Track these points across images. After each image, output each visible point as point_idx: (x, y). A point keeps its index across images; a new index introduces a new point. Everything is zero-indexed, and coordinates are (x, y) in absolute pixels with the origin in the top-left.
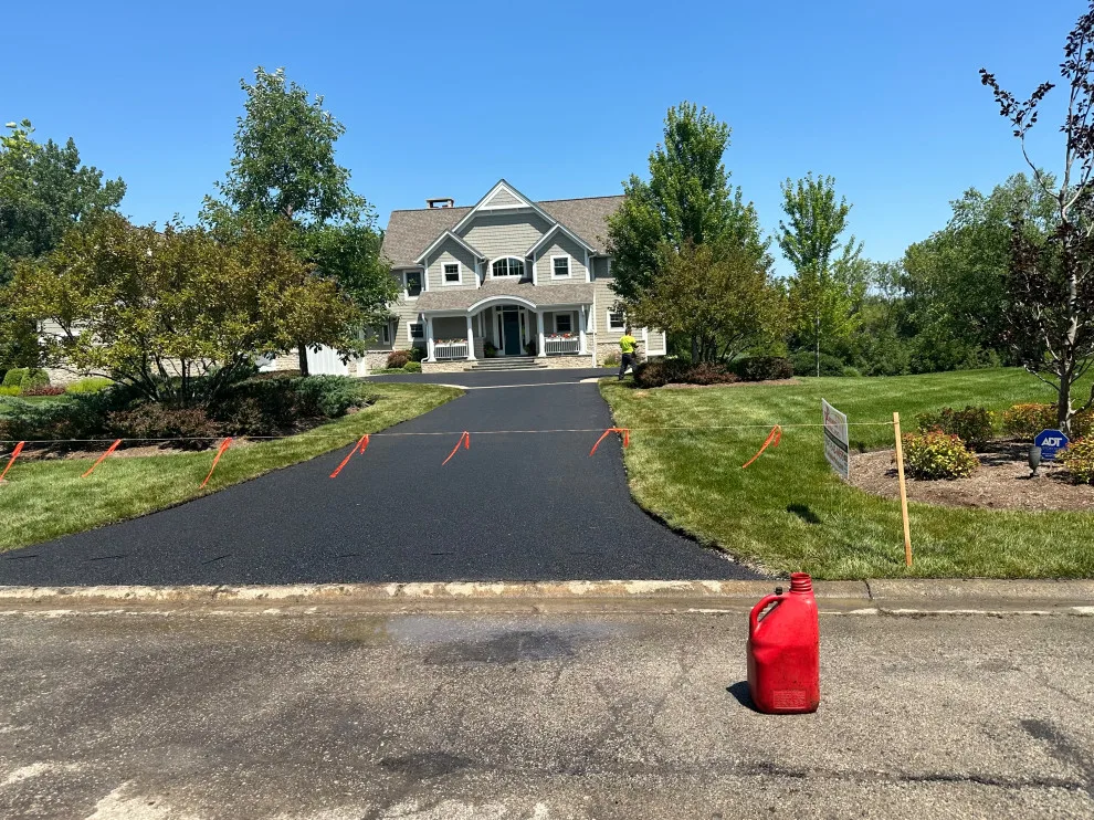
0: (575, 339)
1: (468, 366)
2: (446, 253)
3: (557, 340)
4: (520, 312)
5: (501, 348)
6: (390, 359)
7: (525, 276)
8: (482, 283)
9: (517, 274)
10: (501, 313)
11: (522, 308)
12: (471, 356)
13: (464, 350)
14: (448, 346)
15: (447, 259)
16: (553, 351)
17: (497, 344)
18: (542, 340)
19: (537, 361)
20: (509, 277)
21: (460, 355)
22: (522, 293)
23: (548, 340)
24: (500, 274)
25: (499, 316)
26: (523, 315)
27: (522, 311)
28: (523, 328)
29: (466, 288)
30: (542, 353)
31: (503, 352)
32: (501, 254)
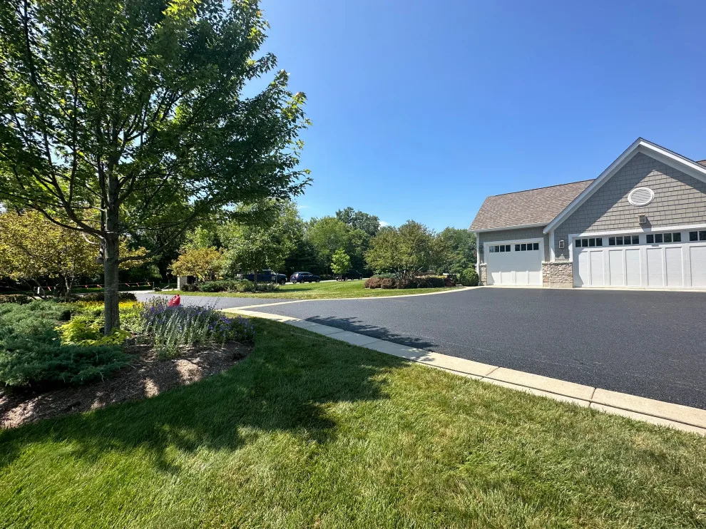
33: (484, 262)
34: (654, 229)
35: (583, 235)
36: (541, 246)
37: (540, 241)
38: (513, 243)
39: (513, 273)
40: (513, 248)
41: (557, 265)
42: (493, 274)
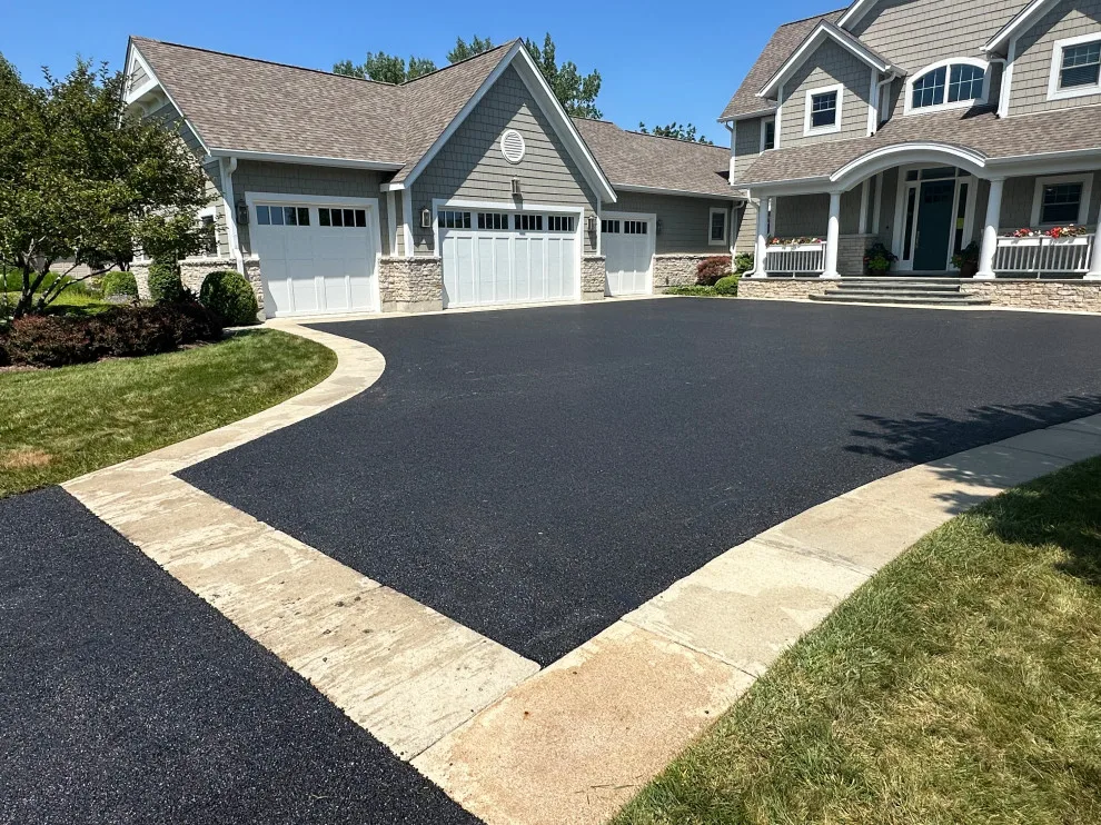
0: (1081, 241)
1: (818, 290)
2: (818, 70)
3: (1030, 242)
4: (960, 181)
5: (906, 257)
6: (701, 269)
7: (984, 100)
8: (881, 125)
9: (965, 97)
10: (917, 184)
11: (963, 173)
12: (830, 270)
13: (818, 257)
14: (788, 249)
15: (821, 83)
16: (1013, 268)
17: (897, 246)
18: (991, 241)
19: (966, 289)
20: (946, 106)
21: (806, 268)
22: (963, 137)
23: (1006, 243)
24: (927, 103)
25: (913, 190)
26: (964, 187)
27: (963, 180)
28: (961, 214)
29: (847, 137)
30: (986, 271)
31: (908, 265)
32: (935, 58)
33: (250, 253)
34: (527, 207)
35: (452, 203)
36: (372, 217)
37: (369, 205)
38: (314, 203)
39: (319, 280)
40: (314, 217)
41: (420, 262)
42: (272, 286)
